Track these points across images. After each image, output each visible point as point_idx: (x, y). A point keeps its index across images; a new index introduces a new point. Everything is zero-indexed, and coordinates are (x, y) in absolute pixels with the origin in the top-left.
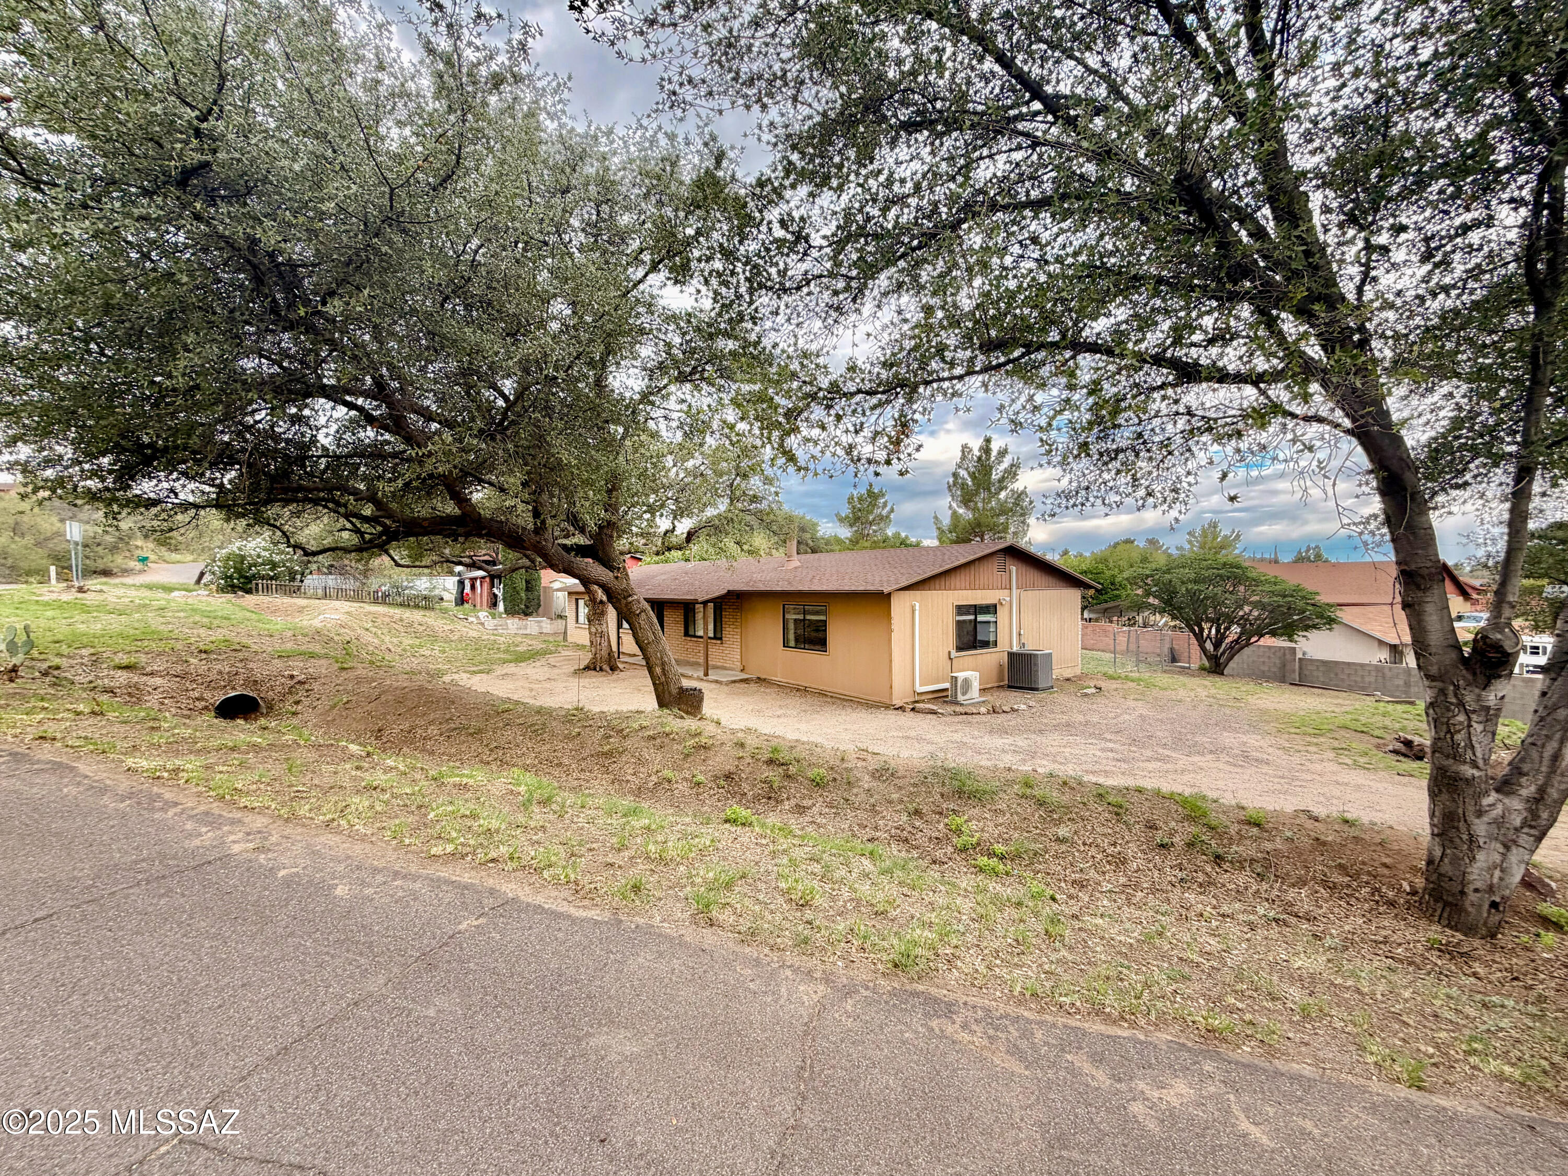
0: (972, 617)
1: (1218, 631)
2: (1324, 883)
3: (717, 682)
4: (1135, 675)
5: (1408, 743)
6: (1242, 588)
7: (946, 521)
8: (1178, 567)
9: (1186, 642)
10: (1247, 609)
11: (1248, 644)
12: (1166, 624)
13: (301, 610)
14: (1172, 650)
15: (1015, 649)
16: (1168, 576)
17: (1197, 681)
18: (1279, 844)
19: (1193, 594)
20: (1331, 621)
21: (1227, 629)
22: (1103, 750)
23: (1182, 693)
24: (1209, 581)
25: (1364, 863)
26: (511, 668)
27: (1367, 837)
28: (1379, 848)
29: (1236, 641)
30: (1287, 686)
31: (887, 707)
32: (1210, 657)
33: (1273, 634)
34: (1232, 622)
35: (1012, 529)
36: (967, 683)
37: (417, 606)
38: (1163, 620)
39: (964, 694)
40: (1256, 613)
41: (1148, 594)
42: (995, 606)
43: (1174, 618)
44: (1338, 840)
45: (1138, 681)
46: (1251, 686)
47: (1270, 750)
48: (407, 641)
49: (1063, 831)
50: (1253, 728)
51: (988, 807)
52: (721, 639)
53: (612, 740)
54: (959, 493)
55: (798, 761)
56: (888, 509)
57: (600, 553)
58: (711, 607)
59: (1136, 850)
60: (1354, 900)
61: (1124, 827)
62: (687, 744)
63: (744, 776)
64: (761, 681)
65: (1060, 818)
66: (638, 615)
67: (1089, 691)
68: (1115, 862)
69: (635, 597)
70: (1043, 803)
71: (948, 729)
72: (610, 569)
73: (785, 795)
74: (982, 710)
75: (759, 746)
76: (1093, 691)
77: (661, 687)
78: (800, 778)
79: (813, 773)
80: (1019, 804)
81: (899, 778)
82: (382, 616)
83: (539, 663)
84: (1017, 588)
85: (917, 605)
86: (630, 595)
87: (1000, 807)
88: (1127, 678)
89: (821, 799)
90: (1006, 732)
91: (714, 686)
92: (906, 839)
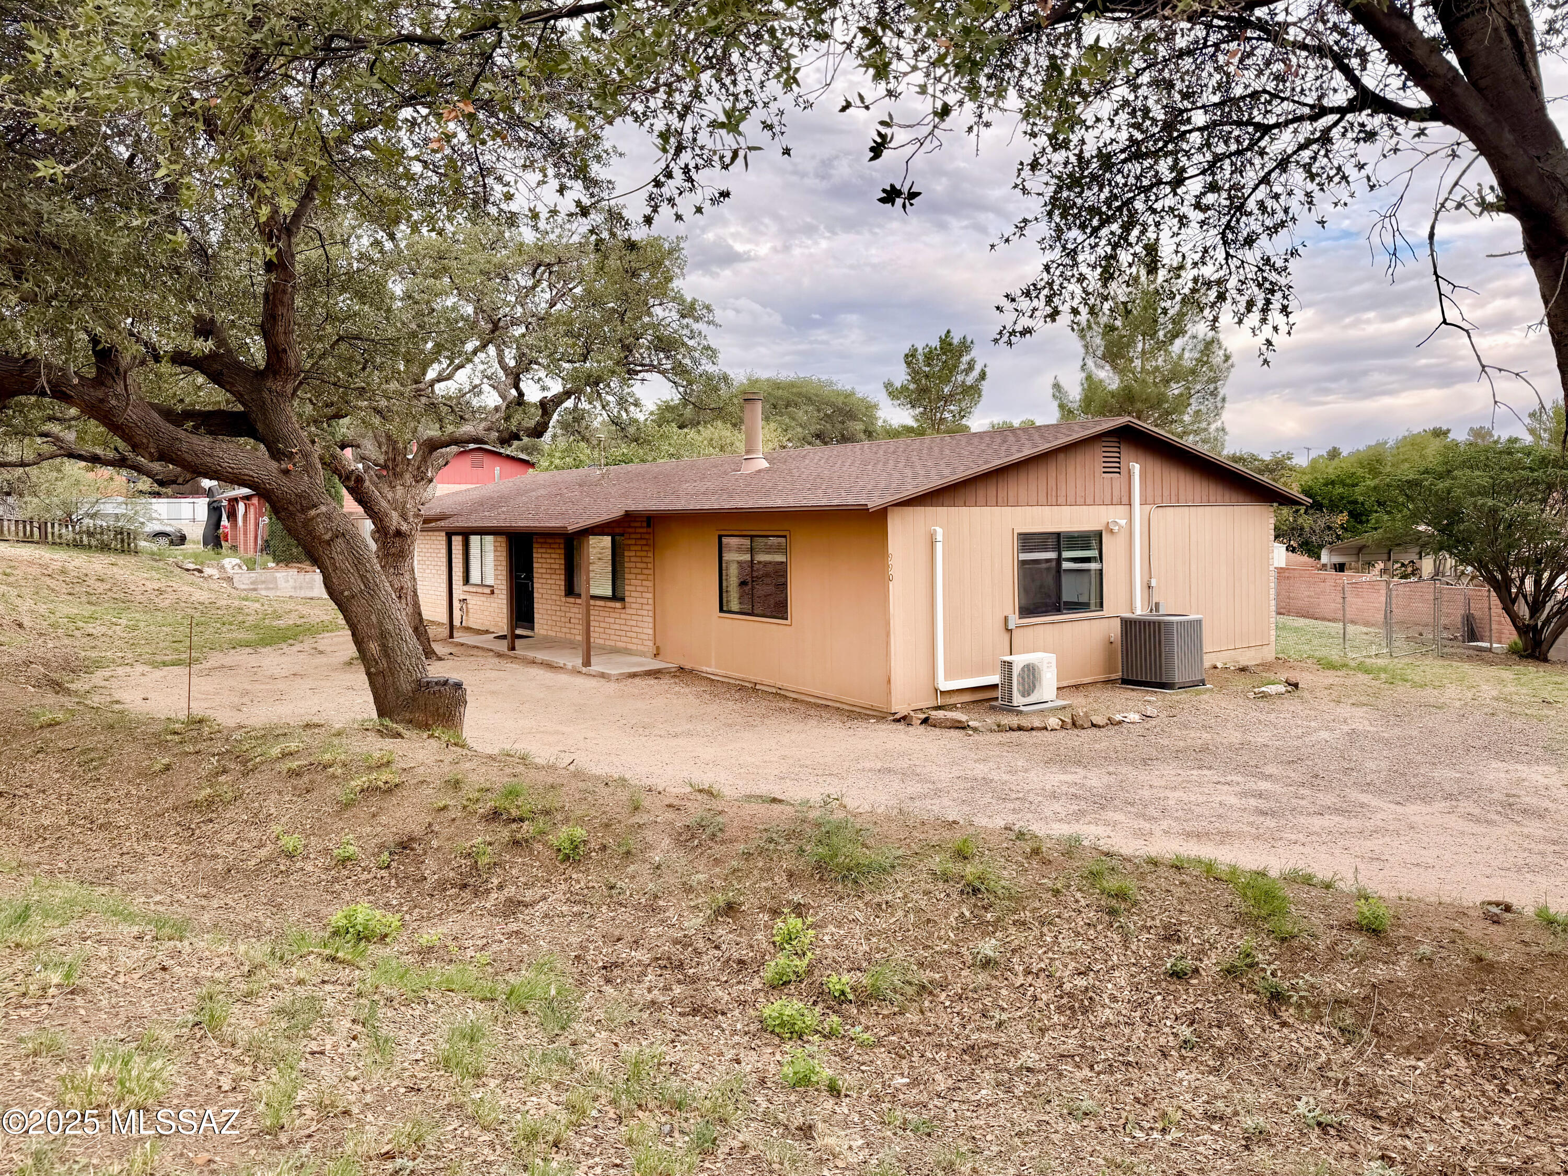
0: (1052, 555)
2: (1468, 1048)
3: (603, 675)
4: (1379, 662)
7: (1075, 393)
8: (1464, 464)
9: (1485, 603)
14: (1467, 619)
15: (1140, 611)
16: (1441, 485)
18: (1402, 970)
22: (1244, 794)
23: (1451, 693)
24: (1512, 490)
26: (242, 657)
31: (881, 717)
32: (1522, 629)
35: (1194, 407)
36: (1031, 675)
37: (104, 548)
39: (1026, 693)
42: (1099, 535)
43: (1460, 559)
44: (1521, 960)
45: (1377, 672)
48: (66, 609)
49: (988, 947)
51: (868, 897)
52: (622, 599)
53: (222, 779)
54: (1098, 341)
55: (547, 812)
56: (975, 373)
57: (260, 427)
58: (607, 541)
59: (1123, 983)
60: (1517, 1081)
61: (1117, 938)
62: (353, 783)
63: (435, 843)
64: (683, 673)
65: (999, 919)
66: (328, 543)
67: (1272, 689)
68: (1072, 1008)
69: (323, 509)
70: (976, 891)
71: (982, 754)
72: (276, 454)
73: (496, 881)
74: (1053, 722)
75: (488, 785)
76: (1281, 688)
77: (380, 680)
78: (538, 847)
79: (563, 836)
80: (927, 893)
81: (723, 842)
82: (31, 563)
83: (298, 647)
84: (1143, 503)
85: (940, 532)
86: (315, 506)
87: (890, 897)
88: (1362, 668)
89: (564, 887)
90: (1079, 763)
91: (593, 683)
92: (681, 965)
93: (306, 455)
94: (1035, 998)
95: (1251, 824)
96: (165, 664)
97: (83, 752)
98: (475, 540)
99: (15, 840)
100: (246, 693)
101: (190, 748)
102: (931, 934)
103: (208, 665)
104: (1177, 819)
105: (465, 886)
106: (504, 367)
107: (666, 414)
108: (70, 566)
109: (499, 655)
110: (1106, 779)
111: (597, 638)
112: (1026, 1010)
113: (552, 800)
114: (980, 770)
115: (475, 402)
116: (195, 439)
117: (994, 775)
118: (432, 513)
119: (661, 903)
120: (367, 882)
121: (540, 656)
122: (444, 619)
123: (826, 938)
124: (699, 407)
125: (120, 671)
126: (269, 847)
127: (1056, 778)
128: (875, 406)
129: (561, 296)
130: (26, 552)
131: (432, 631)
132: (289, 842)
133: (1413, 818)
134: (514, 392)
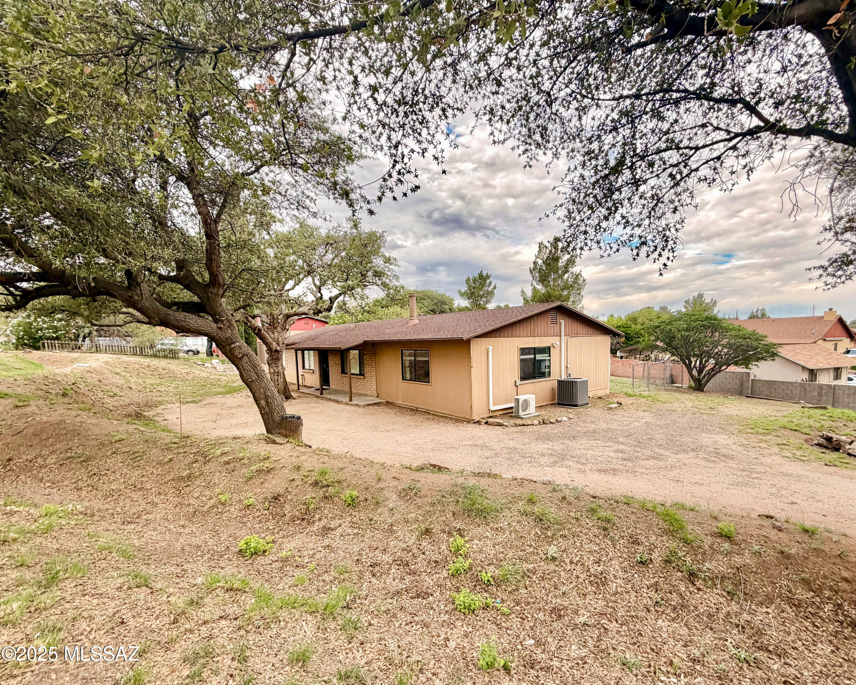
0: (532, 356)
1: (701, 363)
3: (357, 405)
4: (646, 393)
5: (829, 439)
6: (717, 334)
7: (529, 294)
8: (676, 320)
9: (680, 370)
10: (720, 348)
11: (720, 371)
12: (668, 359)
13: (73, 361)
14: (672, 376)
15: (564, 378)
16: (669, 327)
17: (686, 396)
18: (747, 559)
19: (686, 339)
20: (774, 355)
21: (707, 361)
22: (616, 451)
23: (676, 405)
24: (696, 329)
25: (825, 577)
26: (218, 399)
27: (827, 549)
28: (838, 561)
29: (712, 369)
30: (744, 398)
31: (469, 421)
32: (695, 380)
33: (736, 364)
34: (710, 357)
35: (572, 299)
36: (526, 403)
38: (667, 356)
39: (524, 411)
40: (726, 350)
41: (657, 339)
42: (549, 348)
43: (673, 355)
44: (801, 552)
45: (647, 397)
46: (721, 399)
47: (734, 447)
48: (150, 381)
49: (552, 550)
50: (723, 430)
51: (492, 525)
52: (363, 375)
53: (194, 465)
54: (537, 275)
55: (339, 482)
56: (492, 287)
57: (208, 308)
58: (357, 352)
59: (618, 568)
60: (819, 620)
61: (609, 543)
62: (252, 468)
63: (289, 497)
64: (389, 404)
65: (554, 535)
66: (240, 359)
67: (613, 406)
68: (597, 583)
69: (238, 344)
70: (541, 520)
71: (511, 437)
72: (216, 321)
73: (317, 517)
74: (536, 422)
75: (312, 469)
76: (616, 405)
77: (266, 416)
78: (336, 499)
79: (348, 495)
80: (519, 522)
81: (421, 497)
82: (135, 363)
83: (241, 394)
84: (565, 335)
85: (491, 348)
86: (234, 343)
87: (502, 525)
88: (640, 396)
89: (349, 519)
90: (549, 439)
91: (354, 408)
92: (407, 565)
93: (229, 321)
94: (578, 577)
95: (622, 465)
96: (187, 402)
97: (133, 454)
98: (306, 352)
99: (99, 496)
100: (219, 414)
101: (182, 451)
102: (523, 543)
103: (205, 402)
104: (593, 463)
105: (303, 519)
106: (315, 285)
107: (378, 303)
108: (151, 364)
109: (317, 397)
110: (561, 446)
111: (353, 390)
112: (574, 584)
113: (340, 476)
114: (512, 444)
115: (305, 299)
116: (177, 314)
117: (517, 446)
118: (289, 342)
119: (395, 528)
120: (258, 517)
121: (333, 397)
122: (296, 382)
123: (475, 547)
124: (392, 299)
125: (169, 406)
126: (215, 499)
127: (542, 447)
128: (453, 300)
129: (336, 256)
130: (133, 359)
131: (291, 387)
132: (223, 498)
133: (684, 460)
134: (319, 295)
